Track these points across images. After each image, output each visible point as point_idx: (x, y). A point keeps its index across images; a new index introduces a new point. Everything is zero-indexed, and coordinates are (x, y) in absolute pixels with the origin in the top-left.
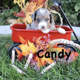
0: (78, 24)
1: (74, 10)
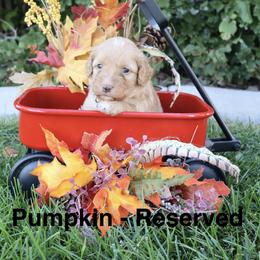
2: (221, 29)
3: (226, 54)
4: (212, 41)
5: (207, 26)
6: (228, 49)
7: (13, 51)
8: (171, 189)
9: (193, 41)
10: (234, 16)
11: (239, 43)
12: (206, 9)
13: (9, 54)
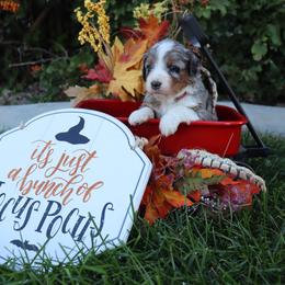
0: (260, 96)
1: (249, 55)
2: (253, 50)
3: (258, 73)
4: (245, 62)
5: (241, 48)
6: (259, 69)
7: (65, 70)
8: (210, 187)
9: (228, 61)
10: (265, 39)
11: (269, 64)
12: (240, 32)
13: (61, 72)
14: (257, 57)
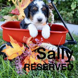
1: (70, 8)
2: (72, 6)
3: (73, 14)
4: (69, 10)
5: (67, 5)
9: (63, 10)
10: (76, 3)
14: (73, 8)
